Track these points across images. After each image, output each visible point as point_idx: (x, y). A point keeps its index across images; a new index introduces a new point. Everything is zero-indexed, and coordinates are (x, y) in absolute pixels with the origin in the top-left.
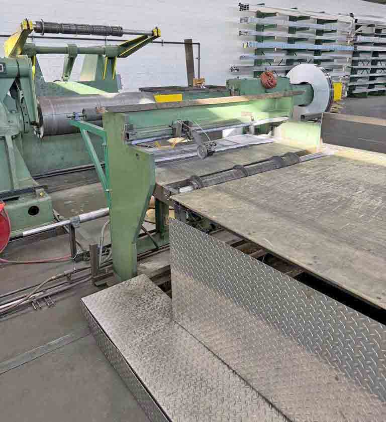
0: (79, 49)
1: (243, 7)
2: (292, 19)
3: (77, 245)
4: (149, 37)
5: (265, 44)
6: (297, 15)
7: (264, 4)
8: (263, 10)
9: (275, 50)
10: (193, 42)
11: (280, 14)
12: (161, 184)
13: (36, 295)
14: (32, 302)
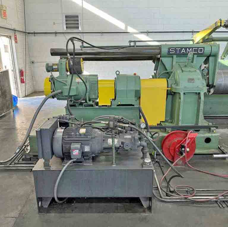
13: (220, 197)
14: (218, 201)
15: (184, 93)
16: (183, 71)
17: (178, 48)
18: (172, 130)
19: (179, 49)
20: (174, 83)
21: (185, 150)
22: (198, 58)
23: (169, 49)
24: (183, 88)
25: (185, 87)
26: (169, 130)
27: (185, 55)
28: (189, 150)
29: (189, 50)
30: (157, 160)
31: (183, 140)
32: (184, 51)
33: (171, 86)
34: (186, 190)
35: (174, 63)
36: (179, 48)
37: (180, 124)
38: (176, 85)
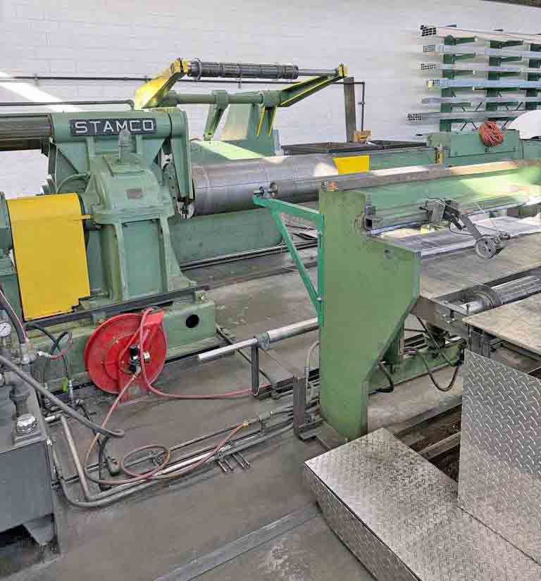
0: (229, 96)
1: (427, 31)
2: (495, 45)
3: (260, 375)
4: (330, 78)
5: (458, 82)
6: (504, 40)
7: (455, 26)
8: (457, 34)
9: (473, 89)
10: (355, 81)
11: (479, 39)
12: (429, 296)
13: (223, 449)
14: (219, 460)
15: (124, 225)
16: (112, 174)
17: (95, 120)
18: (108, 317)
19: (97, 124)
20: (98, 202)
21: (139, 360)
22: (145, 141)
23: (72, 122)
24: (120, 213)
25: (123, 210)
26: (101, 319)
27: (113, 136)
28: (149, 356)
29: (122, 125)
30: (77, 401)
31: (133, 335)
32: (111, 128)
33: (92, 208)
34: (151, 456)
35: (92, 155)
36: (98, 120)
37: (127, 298)
38: (102, 206)
